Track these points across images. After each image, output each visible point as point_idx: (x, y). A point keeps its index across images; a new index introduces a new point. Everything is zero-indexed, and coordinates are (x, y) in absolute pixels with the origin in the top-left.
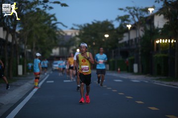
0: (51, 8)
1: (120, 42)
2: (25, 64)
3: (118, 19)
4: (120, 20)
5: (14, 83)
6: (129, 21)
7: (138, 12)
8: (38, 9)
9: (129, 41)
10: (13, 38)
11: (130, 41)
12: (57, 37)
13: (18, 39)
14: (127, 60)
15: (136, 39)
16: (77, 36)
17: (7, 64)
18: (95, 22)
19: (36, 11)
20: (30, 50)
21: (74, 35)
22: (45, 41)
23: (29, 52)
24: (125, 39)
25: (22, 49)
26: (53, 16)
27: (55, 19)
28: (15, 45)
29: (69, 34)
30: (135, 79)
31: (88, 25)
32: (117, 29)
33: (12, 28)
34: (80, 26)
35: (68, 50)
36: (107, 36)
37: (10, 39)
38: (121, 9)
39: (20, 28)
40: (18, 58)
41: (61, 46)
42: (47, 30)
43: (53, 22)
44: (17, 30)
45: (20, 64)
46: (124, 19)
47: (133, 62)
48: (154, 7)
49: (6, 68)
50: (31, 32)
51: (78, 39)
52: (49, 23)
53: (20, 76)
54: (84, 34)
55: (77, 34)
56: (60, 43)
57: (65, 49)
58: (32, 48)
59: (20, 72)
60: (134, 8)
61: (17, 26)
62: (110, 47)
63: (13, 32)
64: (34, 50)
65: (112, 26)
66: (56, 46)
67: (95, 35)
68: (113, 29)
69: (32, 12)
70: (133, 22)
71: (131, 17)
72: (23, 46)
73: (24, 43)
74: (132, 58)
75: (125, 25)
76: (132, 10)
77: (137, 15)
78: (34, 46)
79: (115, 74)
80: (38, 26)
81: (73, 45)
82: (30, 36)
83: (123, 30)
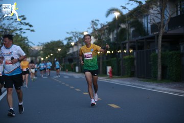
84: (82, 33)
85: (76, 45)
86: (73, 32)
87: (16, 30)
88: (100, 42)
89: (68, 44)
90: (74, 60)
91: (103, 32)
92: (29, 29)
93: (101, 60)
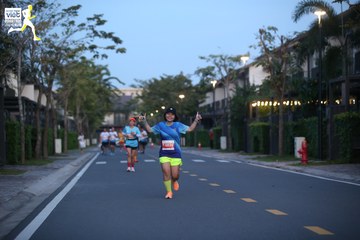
0: (105, 56)
1: (201, 105)
2: (66, 138)
3: (198, 72)
4: (201, 74)
5: (49, 165)
6: (214, 75)
7: (227, 63)
8: (83, 58)
9: (213, 104)
10: (48, 101)
11: (216, 104)
12: (110, 98)
13: (55, 102)
14: (211, 130)
15: (223, 101)
16: (139, 97)
17: (40, 138)
18: (165, 77)
19: (80, 61)
20: (72, 118)
21: (135, 95)
22: (93, 104)
23: (71, 120)
24: (209, 101)
25: (61, 116)
26: (105, 68)
27: (108, 73)
28: (51, 111)
29: (128, 94)
30: (223, 158)
31: (156, 80)
32: (196, 87)
33: (46, 85)
34: (145, 82)
35: (127, 118)
36: (182, 96)
37: (44, 102)
38: (202, 58)
39: (59, 86)
40: (56, 129)
41: (116, 112)
42: (96, 88)
43: (105, 77)
44: (54, 88)
45: (58, 138)
46: (207, 72)
47: (219, 134)
48: (248, 55)
49: (38, 143)
50: (74, 91)
51: (141, 101)
52: (100, 78)
53: (58, 155)
54: (149, 94)
55: (140, 93)
56: (115, 107)
57: (122, 115)
58: (75, 115)
59: (58, 149)
60: (221, 56)
61: (54, 82)
62: (186, 112)
63: (48, 91)
64: (77, 116)
65: (189, 82)
66: (110, 111)
67: (166, 95)
68: (191, 87)
69: (75, 62)
70: (219, 77)
71: (216, 69)
72: (62, 112)
73: (63, 107)
74: (218, 128)
75: (208, 80)
76: (218, 59)
77: (225, 66)
78: (78, 112)
79: (194, 152)
80: (83, 82)
81: (134, 110)
82: (72, 97)
83: (204, 88)
84: (237, 59)
85: (220, 85)
86: (213, 57)
87: (82, 48)
88: (280, 79)
89: (203, 83)
90: (216, 123)
91: (286, 55)
92: (112, 48)
93: (281, 122)
